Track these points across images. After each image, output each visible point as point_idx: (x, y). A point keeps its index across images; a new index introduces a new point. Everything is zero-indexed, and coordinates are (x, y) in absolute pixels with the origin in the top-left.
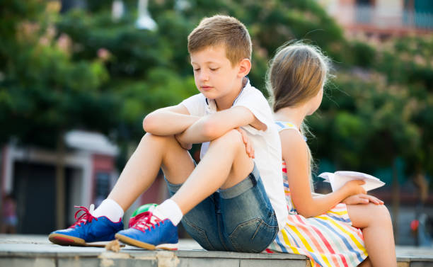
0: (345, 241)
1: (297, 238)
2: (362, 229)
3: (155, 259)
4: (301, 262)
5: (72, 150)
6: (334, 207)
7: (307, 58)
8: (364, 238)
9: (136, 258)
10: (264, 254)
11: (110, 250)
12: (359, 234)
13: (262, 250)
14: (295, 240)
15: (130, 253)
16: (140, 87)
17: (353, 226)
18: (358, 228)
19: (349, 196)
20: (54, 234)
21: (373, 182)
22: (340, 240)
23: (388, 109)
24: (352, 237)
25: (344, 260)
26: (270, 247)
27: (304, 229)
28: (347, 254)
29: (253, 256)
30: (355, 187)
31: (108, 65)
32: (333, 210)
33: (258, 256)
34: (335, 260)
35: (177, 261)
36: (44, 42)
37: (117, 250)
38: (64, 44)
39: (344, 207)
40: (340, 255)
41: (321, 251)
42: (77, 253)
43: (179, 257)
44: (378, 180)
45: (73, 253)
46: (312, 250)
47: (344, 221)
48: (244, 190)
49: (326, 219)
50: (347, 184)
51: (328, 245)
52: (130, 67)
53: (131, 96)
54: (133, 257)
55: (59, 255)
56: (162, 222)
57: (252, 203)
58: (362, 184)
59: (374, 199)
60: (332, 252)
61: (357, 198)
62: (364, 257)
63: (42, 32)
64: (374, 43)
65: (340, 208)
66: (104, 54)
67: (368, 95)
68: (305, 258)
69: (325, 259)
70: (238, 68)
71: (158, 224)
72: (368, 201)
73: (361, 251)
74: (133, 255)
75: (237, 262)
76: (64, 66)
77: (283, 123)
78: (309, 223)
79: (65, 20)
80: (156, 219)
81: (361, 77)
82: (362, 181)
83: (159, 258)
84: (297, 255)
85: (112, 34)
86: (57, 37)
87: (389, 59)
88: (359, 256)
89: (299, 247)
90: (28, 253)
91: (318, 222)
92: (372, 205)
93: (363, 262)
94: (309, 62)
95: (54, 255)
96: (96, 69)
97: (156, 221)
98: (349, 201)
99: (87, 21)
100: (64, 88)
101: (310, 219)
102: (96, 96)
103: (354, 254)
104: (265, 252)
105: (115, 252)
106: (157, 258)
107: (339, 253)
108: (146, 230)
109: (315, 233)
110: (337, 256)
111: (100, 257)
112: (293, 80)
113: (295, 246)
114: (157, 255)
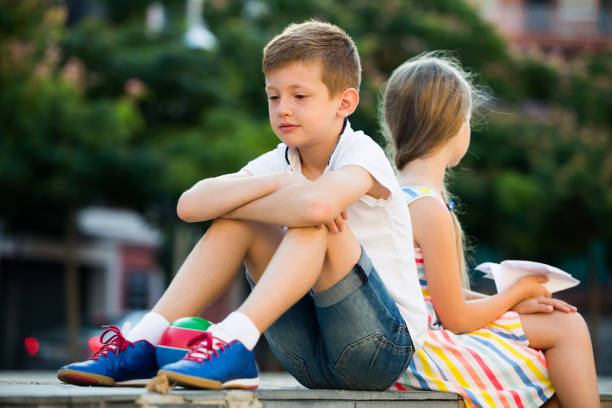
0: (518, 370)
1: (444, 366)
2: (544, 351)
3: (224, 403)
4: (451, 403)
5: (89, 239)
6: (499, 318)
7: (435, 77)
8: (547, 364)
9: (195, 402)
10: (393, 392)
11: (154, 391)
12: (539, 358)
13: (389, 386)
14: (440, 370)
15: (184, 395)
16: (192, 138)
17: (530, 346)
18: (537, 350)
19: (523, 300)
20: (66, 370)
21: (561, 280)
22: (510, 368)
23: (578, 164)
24: (529, 363)
25: (517, 399)
26: (401, 380)
27: (455, 352)
28: (523, 390)
29: (375, 395)
30: (532, 286)
31: (142, 106)
32: (499, 322)
33: (384, 395)
34: (503, 399)
35: (258, 405)
36: (43, 73)
37: (164, 391)
38: (73, 75)
39: (515, 318)
40: (512, 392)
41: (482, 386)
42: (102, 397)
43: (260, 400)
44: (569, 276)
45: (95, 397)
46: (467, 385)
47: (516, 338)
48: (349, 292)
49: (487, 335)
50: (519, 282)
51: (491, 377)
52: (177, 107)
53: (179, 152)
54: (190, 401)
55: (75, 401)
56: (228, 346)
57: (364, 311)
58: (543, 282)
59: (561, 303)
60: (499, 387)
61: (534, 304)
62: (549, 394)
63: (39, 56)
64: (555, 63)
65: (509, 319)
66: (136, 89)
67: (547, 144)
68: (456, 398)
69: (488, 398)
70: (337, 102)
71: (222, 350)
72: (551, 308)
73: (543, 385)
74: (189, 398)
75: (350, 405)
76: (75, 109)
77: (415, 189)
78: (462, 342)
79: (74, 36)
80: (217, 341)
81: (536, 116)
82: (543, 277)
83: (230, 402)
84: (444, 392)
85: (147, 57)
86: (62, 64)
87: (579, 87)
88: (540, 392)
89: (446, 380)
90: (25, 398)
91: (475, 342)
92: (558, 314)
93: (548, 402)
94: (438, 84)
95: (65, 401)
96: (123, 112)
97: (218, 344)
98: (523, 307)
99: (108, 37)
100: (75, 142)
101: (464, 336)
102: (124, 154)
103: (533, 390)
104: (393, 388)
105: (161, 393)
106: (227, 402)
107: (511, 389)
108: (205, 360)
109: (472, 358)
110: (506, 393)
111: (139, 402)
112: (416, 113)
113: (440, 379)
114: (227, 398)
